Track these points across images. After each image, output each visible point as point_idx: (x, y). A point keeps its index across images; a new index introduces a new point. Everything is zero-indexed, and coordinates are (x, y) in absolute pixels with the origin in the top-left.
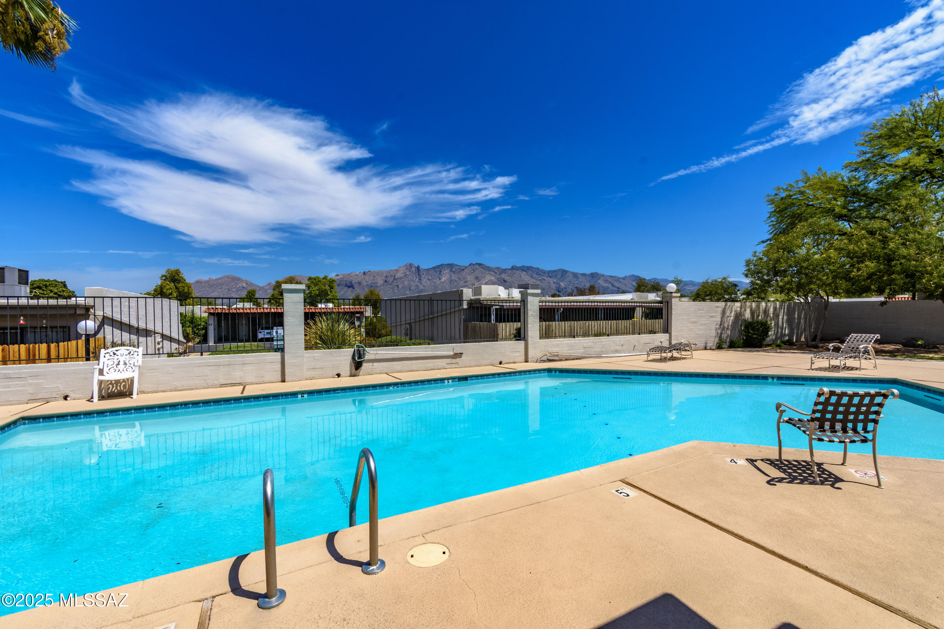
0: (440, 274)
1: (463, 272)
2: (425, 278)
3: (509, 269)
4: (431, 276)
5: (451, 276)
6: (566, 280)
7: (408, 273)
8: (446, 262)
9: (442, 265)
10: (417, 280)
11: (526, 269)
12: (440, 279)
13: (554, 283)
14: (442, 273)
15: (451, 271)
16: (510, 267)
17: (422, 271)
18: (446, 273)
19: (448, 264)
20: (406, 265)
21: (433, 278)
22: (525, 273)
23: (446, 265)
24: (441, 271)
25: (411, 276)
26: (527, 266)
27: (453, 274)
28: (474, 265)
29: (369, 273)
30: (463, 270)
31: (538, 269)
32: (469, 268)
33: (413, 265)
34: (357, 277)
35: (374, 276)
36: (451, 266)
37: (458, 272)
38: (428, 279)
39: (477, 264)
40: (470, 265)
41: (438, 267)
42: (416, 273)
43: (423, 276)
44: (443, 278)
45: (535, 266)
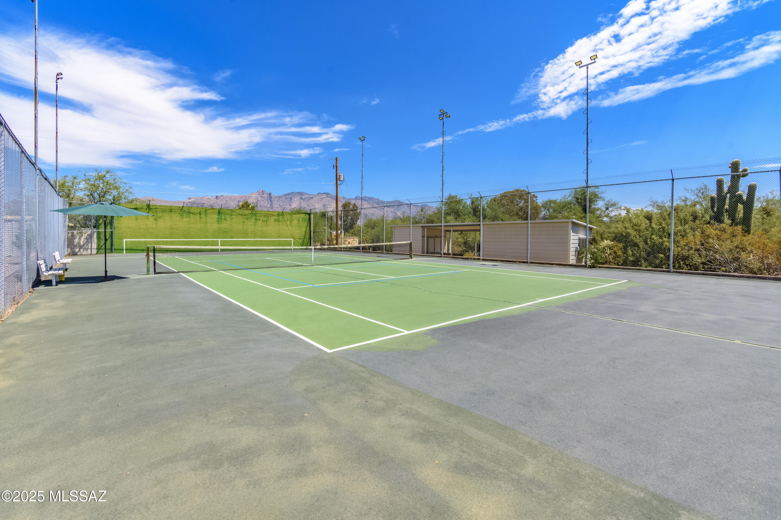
0: (291, 201)
1: (311, 200)
2: (276, 204)
3: (354, 199)
4: (283, 202)
5: (300, 203)
6: (401, 210)
7: (260, 199)
8: (296, 191)
9: (292, 193)
10: (269, 206)
11: (368, 199)
12: (290, 205)
13: (392, 212)
14: (292, 200)
15: (301, 198)
16: (354, 197)
17: (274, 197)
18: (296, 200)
19: (298, 193)
20: (258, 192)
21: (284, 204)
22: (366, 203)
23: (296, 193)
24: (291, 199)
25: (263, 202)
26: (369, 196)
27: (302, 201)
28: (322, 194)
29: (222, 197)
30: (312, 198)
31: (378, 199)
32: (318, 197)
33: (265, 191)
34: (209, 200)
35: (227, 201)
36: (301, 194)
37: (308, 199)
38: (280, 205)
39: (324, 193)
40: (318, 194)
41: (289, 194)
42: (268, 199)
43: (274, 202)
44: (294, 205)
45: (375, 197)
